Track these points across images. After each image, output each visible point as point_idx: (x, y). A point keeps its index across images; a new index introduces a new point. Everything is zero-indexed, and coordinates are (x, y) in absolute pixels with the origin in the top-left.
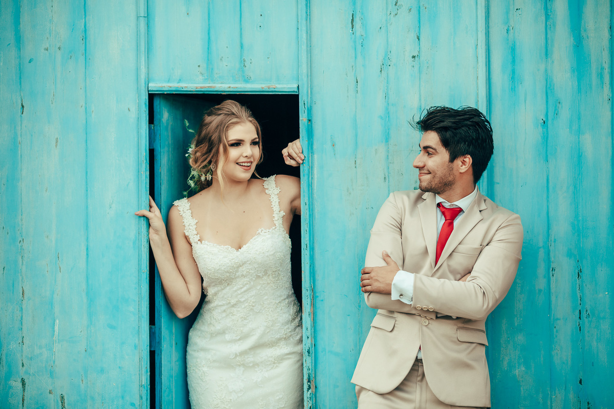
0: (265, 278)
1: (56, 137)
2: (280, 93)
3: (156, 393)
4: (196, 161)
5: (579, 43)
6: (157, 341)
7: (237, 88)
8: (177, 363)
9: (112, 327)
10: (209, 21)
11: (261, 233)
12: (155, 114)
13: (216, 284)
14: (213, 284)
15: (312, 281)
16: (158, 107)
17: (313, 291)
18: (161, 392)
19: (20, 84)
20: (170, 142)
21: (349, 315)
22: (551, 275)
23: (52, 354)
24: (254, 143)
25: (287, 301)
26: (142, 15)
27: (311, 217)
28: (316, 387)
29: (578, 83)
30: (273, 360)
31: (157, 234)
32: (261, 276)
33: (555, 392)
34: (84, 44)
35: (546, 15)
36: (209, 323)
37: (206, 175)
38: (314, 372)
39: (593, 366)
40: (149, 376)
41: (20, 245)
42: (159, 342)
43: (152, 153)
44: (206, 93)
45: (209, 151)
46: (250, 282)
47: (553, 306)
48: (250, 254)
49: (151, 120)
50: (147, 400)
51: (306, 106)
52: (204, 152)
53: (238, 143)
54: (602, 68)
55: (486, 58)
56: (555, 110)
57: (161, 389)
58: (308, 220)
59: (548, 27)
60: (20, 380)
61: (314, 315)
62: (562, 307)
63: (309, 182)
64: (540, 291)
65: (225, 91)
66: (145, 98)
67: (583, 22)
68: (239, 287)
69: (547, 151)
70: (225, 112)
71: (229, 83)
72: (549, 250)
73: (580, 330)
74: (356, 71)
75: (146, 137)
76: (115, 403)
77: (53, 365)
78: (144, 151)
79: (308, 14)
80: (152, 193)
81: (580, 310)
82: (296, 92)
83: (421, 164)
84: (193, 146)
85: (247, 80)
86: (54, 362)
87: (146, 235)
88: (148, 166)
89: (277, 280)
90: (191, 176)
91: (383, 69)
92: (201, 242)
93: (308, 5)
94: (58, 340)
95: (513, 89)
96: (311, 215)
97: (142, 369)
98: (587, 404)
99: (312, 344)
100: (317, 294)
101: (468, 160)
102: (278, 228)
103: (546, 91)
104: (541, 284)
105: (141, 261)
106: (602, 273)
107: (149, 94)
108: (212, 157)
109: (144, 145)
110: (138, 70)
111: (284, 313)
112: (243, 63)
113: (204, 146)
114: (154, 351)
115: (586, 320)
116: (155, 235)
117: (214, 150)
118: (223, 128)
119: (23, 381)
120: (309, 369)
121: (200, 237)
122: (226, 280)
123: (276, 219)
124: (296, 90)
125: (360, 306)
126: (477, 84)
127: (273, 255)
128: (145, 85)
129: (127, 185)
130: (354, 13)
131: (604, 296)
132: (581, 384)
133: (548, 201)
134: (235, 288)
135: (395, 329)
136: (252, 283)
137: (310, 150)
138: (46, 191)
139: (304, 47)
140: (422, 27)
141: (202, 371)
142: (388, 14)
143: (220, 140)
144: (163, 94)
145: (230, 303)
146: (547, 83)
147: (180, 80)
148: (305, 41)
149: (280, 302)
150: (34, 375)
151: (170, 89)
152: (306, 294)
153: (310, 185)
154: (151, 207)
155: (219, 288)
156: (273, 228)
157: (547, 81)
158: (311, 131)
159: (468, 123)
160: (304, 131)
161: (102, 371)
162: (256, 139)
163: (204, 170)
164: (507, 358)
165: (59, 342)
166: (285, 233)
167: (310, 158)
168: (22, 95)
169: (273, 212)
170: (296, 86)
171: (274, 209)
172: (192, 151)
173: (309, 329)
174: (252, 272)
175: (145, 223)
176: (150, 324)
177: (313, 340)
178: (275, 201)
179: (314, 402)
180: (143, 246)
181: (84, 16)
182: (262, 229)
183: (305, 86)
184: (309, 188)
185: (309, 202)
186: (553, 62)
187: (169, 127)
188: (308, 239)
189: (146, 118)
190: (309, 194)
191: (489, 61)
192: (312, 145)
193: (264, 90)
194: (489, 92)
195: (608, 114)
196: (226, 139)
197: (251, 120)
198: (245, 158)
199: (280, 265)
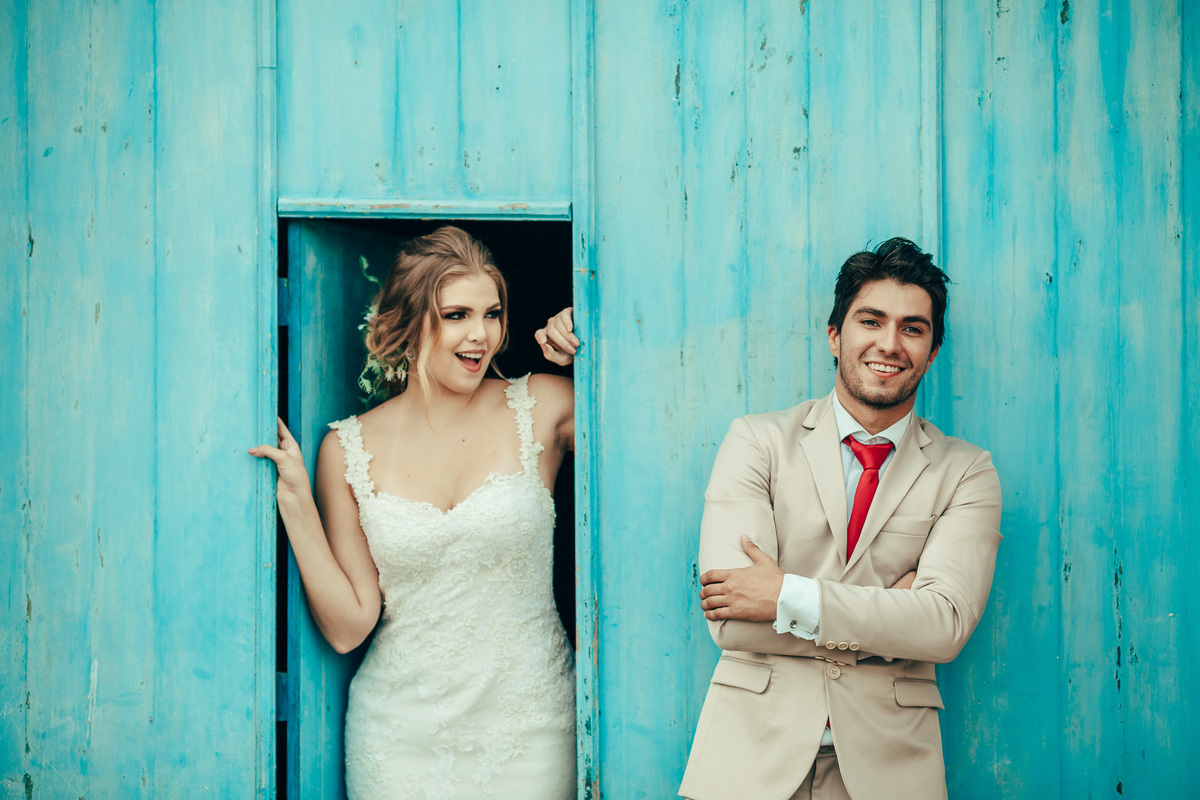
0: (497, 570)
1: (96, 302)
2: (535, 219)
4: (378, 340)
5: (1119, 126)
6: (291, 702)
7: (451, 207)
8: (329, 747)
9: (203, 675)
10: (397, 78)
11: (493, 482)
12: (290, 258)
13: (401, 580)
14: (395, 580)
15: (595, 587)
16: (297, 244)
17: (597, 605)
19: (27, 198)
20: (319, 314)
21: (667, 655)
22: (1063, 578)
23: (86, 729)
24: (492, 313)
25: (541, 622)
26: (267, 64)
27: (595, 462)
28: (602, 795)
29: (1118, 202)
30: (513, 741)
31: (293, 492)
32: (490, 566)
34: (153, 119)
35: (1055, 70)
36: (387, 662)
37: (395, 370)
38: (598, 766)
39: (1144, 756)
40: (274, 771)
41: (23, 513)
42: (294, 705)
43: (284, 334)
44: (390, 217)
45: (403, 324)
46: (467, 578)
47: (1066, 640)
48: (469, 520)
49: (283, 270)
51: (586, 245)
52: (394, 325)
53: (461, 313)
54: (1165, 175)
55: (938, 153)
56: (1072, 256)
57: (298, 796)
58: (589, 467)
59: (1060, 93)
60: (21, 778)
61: (599, 653)
62: (1085, 640)
63: (590, 393)
64: (1041, 609)
65: (427, 215)
66: (272, 227)
67: (1127, 84)
68: (444, 586)
69: (1055, 335)
70: (439, 250)
71: (436, 199)
72: (1059, 530)
73: (1119, 687)
74: (683, 177)
75: (272, 303)
77: (86, 748)
78: (269, 330)
79: (592, 64)
80: (283, 412)
81: (1119, 648)
82: (567, 217)
84: (374, 310)
85: (471, 193)
86: (89, 743)
87: (271, 495)
88: (276, 359)
89: (521, 578)
90: (366, 370)
91: (736, 173)
92: (376, 495)
93: (592, 47)
94: (98, 699)
95: (990, 214)
96: (595, 459)
97: (260, 758)
99: (594, 710)
100: (606, 613)
102: (527, 475)
103: (1055, 218)
104: (1043, 595)
105: (261, 545)
106: (1163, 575)
107: (279, 219)
108: (409, 336)
109: (269, 319)
110: (257, 172)
111: (535, 645)
112: (463, 158)
113: (395, 314)
114: (286, 723)
115: (1131, 668)
116: (288, 493)
117: (412, 324)
119: (28, 781)
120: (588, 760)
121: (375, 486)
122: (421, 570)
123: (525, 456)
124: (567, 213)
125: (689, 637)
126: (920, 203)
127: (513, 524)
128: (272, 202)
129: (235, 397)
130: (681, 64)
131: (1166, 622)
132: (1121, 793)
133: (1057, 434)
134: (438, 590)
135: (772, 687)
136: (471, 580)
137: (593, 331)
138: (76, 407)
139: (583, 130)
140: (812, 92)
141: (374, 761)
142: (748, 66)
143: (425, 305)
144: (307, 219)
145: (428, 620)
146: (1056, 204)
147: (340, 192)
148: (585, 117)
149: (526, 623)
150: (50, 768)
151: (321, 209)
152: (583, 612)
153: (593, 400)
154: (281, 438)
155: (407, 590)
156: (519, 473)
157: (1056, 200)
158: (596, 293)
160: (581, 291)
161: (182, 761)
162: (496, 305)
163: (393, 359)
164: (976, 741)
165: (98, 705)
166: (543, 485)
167: (594, 346)
168: (30, 218)
169: (519, 443)
170: (566, 205)
171: (523, 438)
172: (373, 320)
173: (589, 681)
174: (473, 556)
175: (270, 472)
176: (277, 670)
177: (597, 702)
178: (525, 422)
180: (264, 516)
181: (152, 67)
182: (496, 473)
183: (585, 205)
184: (590, 404)
185: (591, 434)
186: (1068, 162)
187: (318, 284)
188: (587, 503)
189: (273, 265)
190: (591, 417)
191: (944, 159)
192: (597, 319)
193: (505, 212)
194: (944, 219)
195: (1177, 265)
196: (438, 304)
197: (489, 269)
198: (473, 344)
199: (527, 546)
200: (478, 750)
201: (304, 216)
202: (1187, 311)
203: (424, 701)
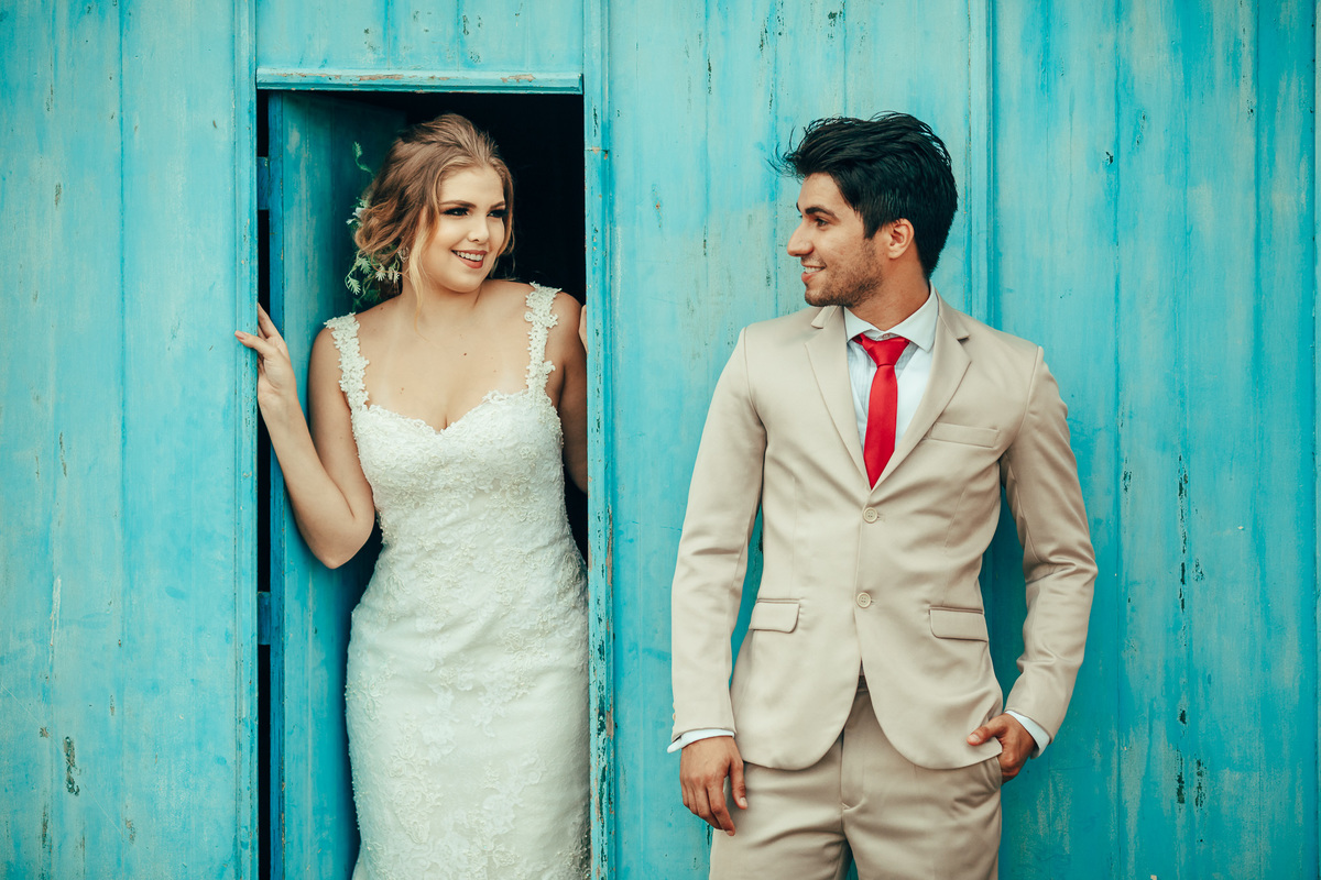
0: (495, 496)
1: (56, 182)
2: (542, 93)
3: (272, 735)
4: (368, 235)
6: (274, 624)
7: (448, 79)
8: (317, 672)
9: (176, 594)
11: (493, 401)
12: (270, 134)
13: (392, 502)
14: (387, 502)
15: (609, 499)
16: (278, 119)
17: (610, 520)
18: (283, 734)
20: (304, 197)
22: (1122, 488)
23: (48, 652)
24: (495, 212)
25: (550, 550)
27: (609, 360)
28: (616, 726)
29: (1185, 74)
30: (516, 680)
31: (278, 393)
32: (487, 492)
33: (1127, 739)
36: (385, 591)
37: (387, 269)
38: (612, 694)
39: (1210, 682)
40: (256, 699)
42: (277, 628)
43: (264, 219)
44: (380, 90)
45: (397, 218)
46: (463, 503)
47: (1125, 556)
48: (464, 442)
49: (263, 148)
50: (252, 751)
51: (599, 121)
52: (386, 218)
53: (462, 210)
54: (1238, 43)
55: (988, 19)
56: (1135, 133)
57: (283, 727)
58: (603, 368)
61: (613, 571)
62: (1146, 556)
63: (604, 286)
64: (1097, 522)
65: (422, 87)
66: (249, 99)
68: (439, 511)
69: (1116, 222)
70: (441, 139)
71: (432, 69)
72: (1119, 434)
73: (1183, 607)
74: (706, 46)
75: (251, 185)
76: (183, 757)
77: (48, 674)
78: (247, 215)
80: (264, 300)
81: (1183, 564)
82: (578, 89)
83: (805, 248)
84: (365, 203)
85: (472, 62)
86: (52, 668)
88: (256, 247)
89: (523, 503)
90: (354, 269)
91: (765, 42)
92: (369, 408)
94: (61, 620)
95: (1045, 88)
96: (609, 359)
97: (241, 685)
98: (1196, 765)
99: (608, 633)
100: (621, 528)
101: (906, 228)
103: (1117, 92)
104: (1099, 505)
105: (240, 452)
106: (1232, 485)
107: (258, 91)
108: (403, 233)
109: (247, 202)
110: (233, 39)
111: (542, 576)
112: (462, 24)
113: (389, 209)
114: (268, 646)
115: (1197, 586)
116: (273, 392)
117: (408, 218)
118: (435, 173)
120: (601, 688)
121: (368, 396)
124: (577, 85)
126: (969, 75)
127: (511, 448)
128: (250, 72)
129: (211, 288)
131: (1235, 535)
132: (1184, 722)
133: (1117, 330)
134: (432, 513)
135: (800, 627)
136: (468, 505)
137: (607, 217)
138: (35, 299)
141: (369, 698)
143: (423, 198)
144: (289, 92)
145: (423, 547)
146: (1117, 75)
147: (326, 61)
149: (532, 553)
150: (8, 695)
151: (304, 80)
152: (596, 525)
153: (607, 293)
155: (400, 513)
156: (522, 392)
157: (1118, 71)
158: (610, 175)
159: (895, 146)
160: (595, 174)
161: (155, 688)
162: (500, 204)
163: (384, 257)
165: (62, 626)
166: (550, 404)
167: (608, 234)
170: (576, 76)
172: (363, 213)
173: (603, 601)
174: (468, 480)
176: (259, 589)
177: (611, 624)
178: (538, 340)
179: (612, 757)
180: (244, 421)
182: (496, 391)
183: (598, 77)
184: (604, 298)
185: (605, 331)
186: (1131, 29)
187: (303, 164)
188: (601, 408)
189: (252, 141)
190: (604, 312)
191: (994, 26)
192: (612, 204)
193: (508, 84)
194: (994, 92)
195: (1250, 142)
196: (438, 198)
197: (495, 163)
198: (474, 244)
199: (529, 470)
200: (478, 689)
201: (285, 88)
202: (1261, 193)
203: (422, 635)
